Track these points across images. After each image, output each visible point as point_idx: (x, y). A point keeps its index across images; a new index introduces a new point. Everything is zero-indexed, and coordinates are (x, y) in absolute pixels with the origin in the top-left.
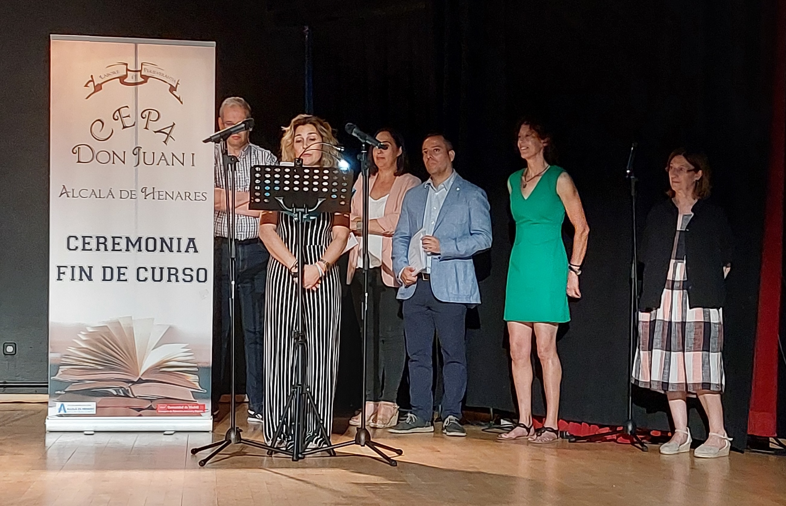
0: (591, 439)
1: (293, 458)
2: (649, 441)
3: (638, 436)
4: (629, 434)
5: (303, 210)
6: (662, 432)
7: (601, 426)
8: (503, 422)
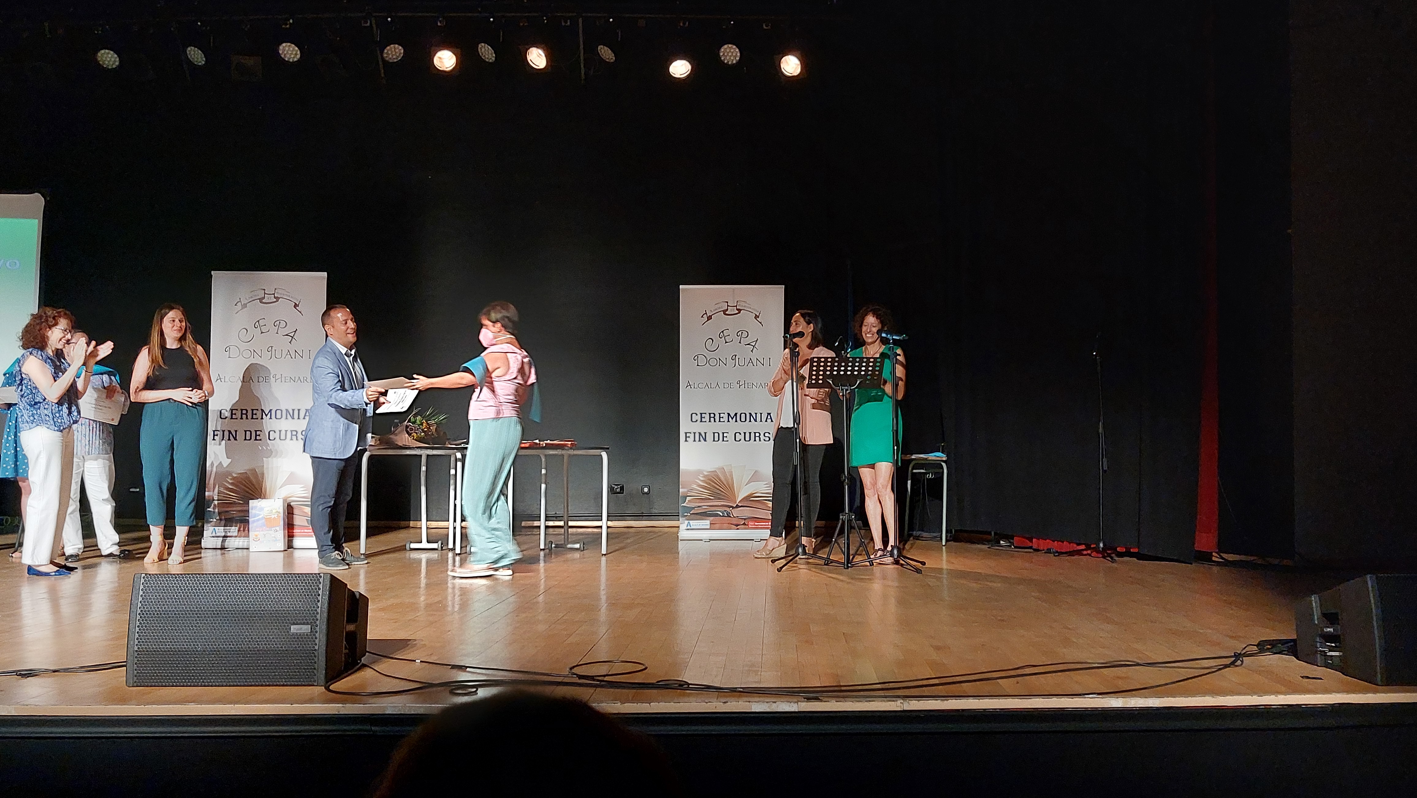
0: (1071, 553)
1: (844, 567)
2: (1116, 555)
3: (1108, 552)
4: (1101, 549)
5: (847, 388)
6: (1126, 548)
7: (1078, 544)
8: (1002, 542)
